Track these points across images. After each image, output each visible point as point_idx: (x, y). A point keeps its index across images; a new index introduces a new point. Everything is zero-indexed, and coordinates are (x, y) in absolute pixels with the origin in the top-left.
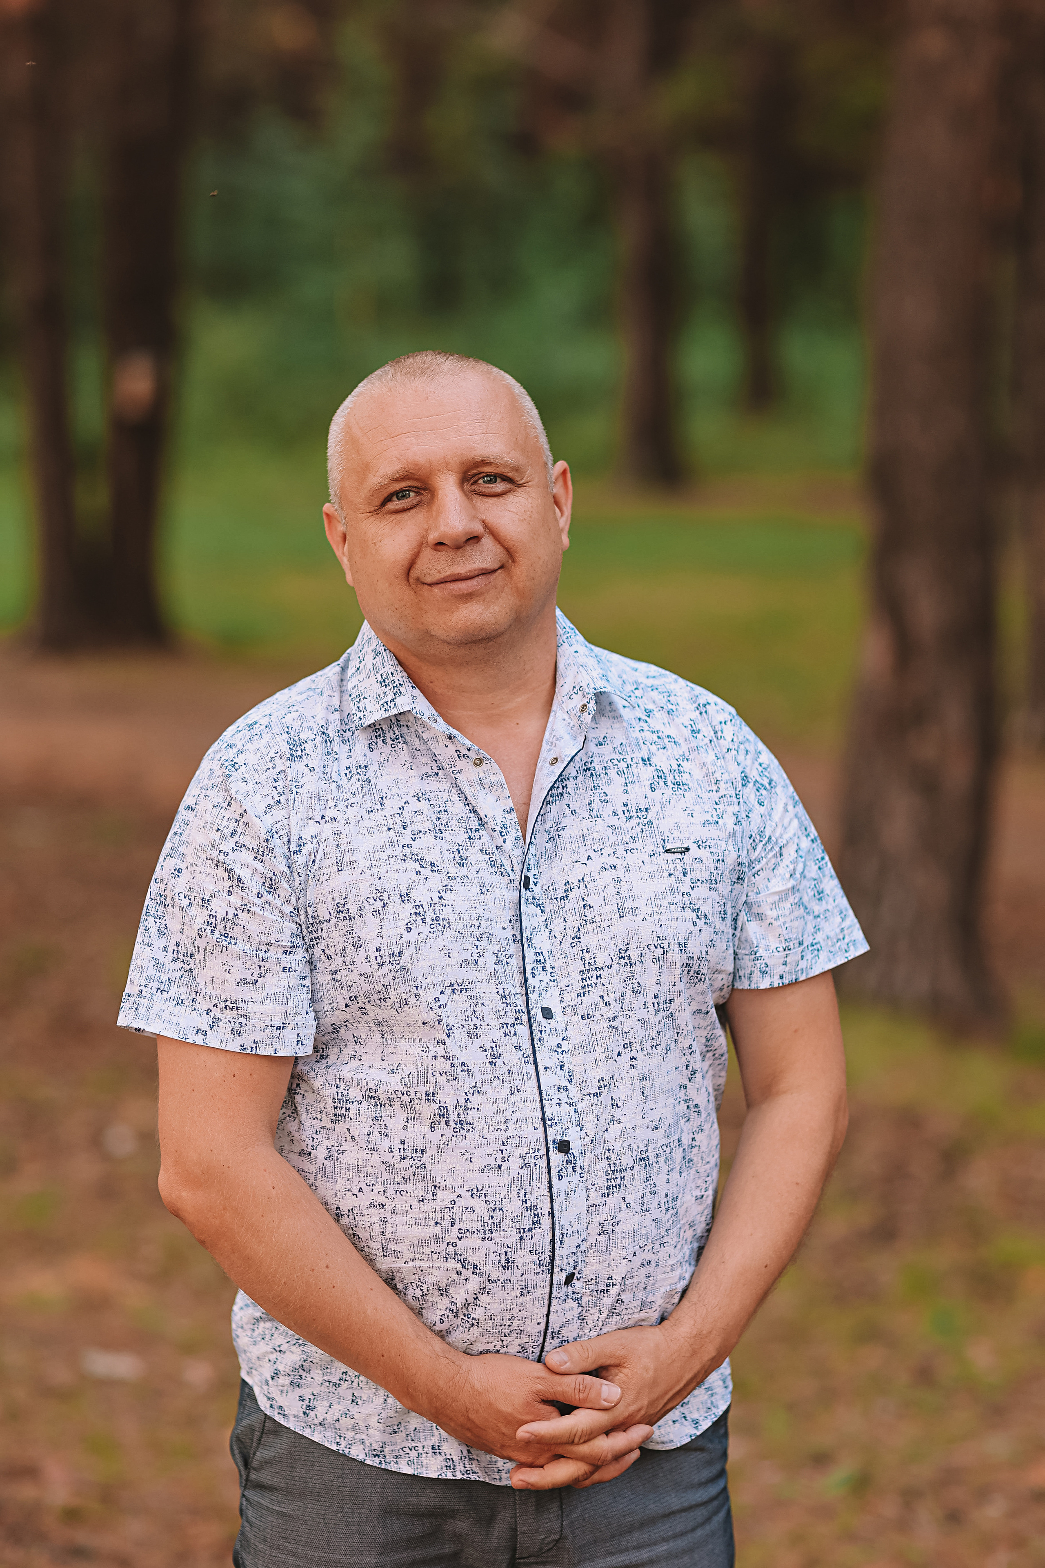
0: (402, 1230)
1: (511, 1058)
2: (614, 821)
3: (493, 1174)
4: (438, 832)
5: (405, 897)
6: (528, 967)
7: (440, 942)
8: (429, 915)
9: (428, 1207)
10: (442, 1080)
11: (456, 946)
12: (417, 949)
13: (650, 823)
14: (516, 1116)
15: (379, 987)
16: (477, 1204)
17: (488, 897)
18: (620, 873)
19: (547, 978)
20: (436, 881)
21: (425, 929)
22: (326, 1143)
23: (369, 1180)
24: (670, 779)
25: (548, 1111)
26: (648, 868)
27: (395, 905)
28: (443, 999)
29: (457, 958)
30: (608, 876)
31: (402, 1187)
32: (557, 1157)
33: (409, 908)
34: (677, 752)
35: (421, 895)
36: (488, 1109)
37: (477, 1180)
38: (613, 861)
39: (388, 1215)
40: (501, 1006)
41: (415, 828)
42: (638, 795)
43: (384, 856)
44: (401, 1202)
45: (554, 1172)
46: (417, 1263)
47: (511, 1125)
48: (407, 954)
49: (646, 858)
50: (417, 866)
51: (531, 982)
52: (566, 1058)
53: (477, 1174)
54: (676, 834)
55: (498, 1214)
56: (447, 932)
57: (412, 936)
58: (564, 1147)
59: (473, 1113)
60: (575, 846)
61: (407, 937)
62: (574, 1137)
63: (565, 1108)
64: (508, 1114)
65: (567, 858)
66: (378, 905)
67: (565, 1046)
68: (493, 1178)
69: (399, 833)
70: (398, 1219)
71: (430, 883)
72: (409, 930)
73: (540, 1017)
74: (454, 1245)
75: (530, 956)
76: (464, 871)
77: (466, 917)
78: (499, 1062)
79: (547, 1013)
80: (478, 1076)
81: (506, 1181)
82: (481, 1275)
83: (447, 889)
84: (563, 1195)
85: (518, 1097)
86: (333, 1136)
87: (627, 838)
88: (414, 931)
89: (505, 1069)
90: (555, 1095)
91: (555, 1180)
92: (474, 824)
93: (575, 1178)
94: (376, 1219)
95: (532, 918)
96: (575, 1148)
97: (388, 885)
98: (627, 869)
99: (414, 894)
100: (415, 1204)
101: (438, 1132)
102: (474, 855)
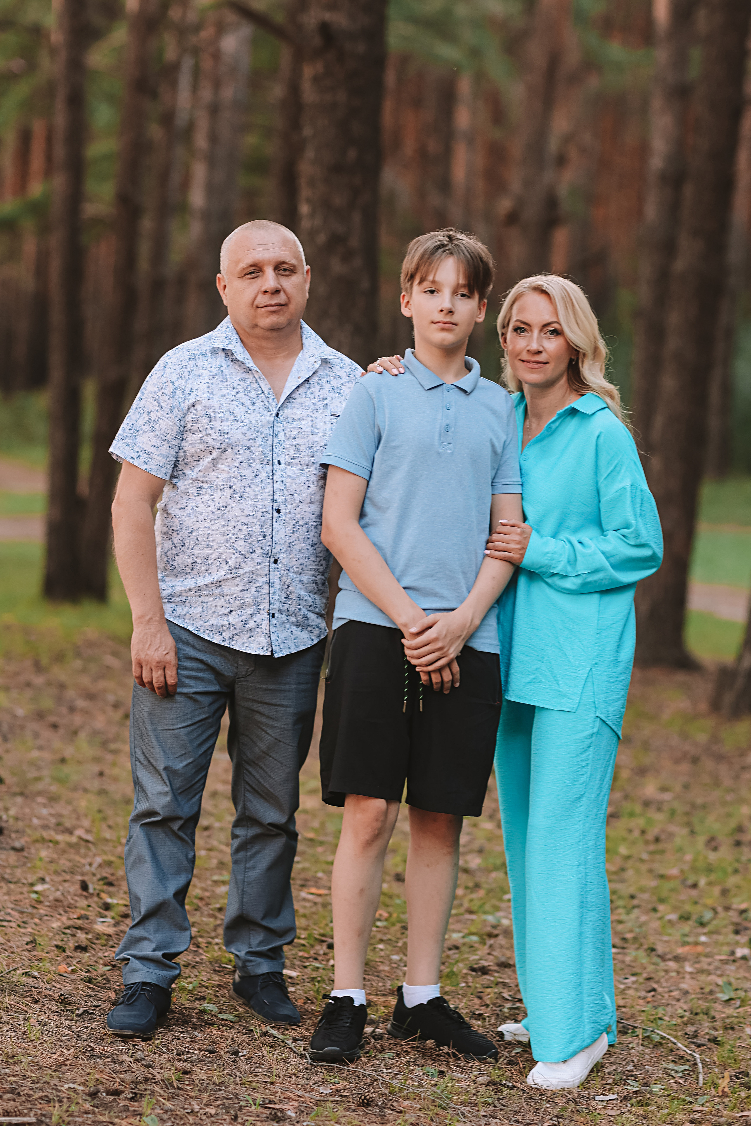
0: (215, 537)
1: (263, 476)
2: (314, 400)
3: (250, 517)
4: (246, 393)
5: (231, 413)
6: (274, 445)
7: (243, 430)
8: (240, 421)
9: (225, 528)
10: (236, 481)
11: (248, 433)
12: (234, 432)
13: (327, 404)
14: (262, 497)
15: (218, 444)
16: (244, 528)
17: (262, 418)
18: (313, 419)
19: (281, 450)
20: (244, 410)
21: (238, 425)
22: (191, 504)
23: (205, 518)
24: (336, 390)
25: (275, 497)
26: (324, 419)
27: (227, 415)
28: (241, 451)
29: (248, 437)
30: (309, 419)
31: (216, 521)
32: (276, 515)
33: (232, 417)
34: (341, 382)
35: (237, 413)
36: (252, 494)
37: (244, 519)
38: (311, 414)
39: (210, 531)
40: (262, 457)
41: (237, 390)
42: (324, 393)
43: (225, 398)
44: (215, 527)
45: (274, 520)
46: (218, 551)
47: (260, 500)
48: (230, 433)
49: (324, 416)
50: (237, 403)
51: (275, 450)
52: (284, 479)
53: (245, 517)
54: (336, 410)
55: (250, 532)
56: (246, 427)
57: (233, 427)
58: (278, 511)
59: (246, 494)
60: (298, 406)
61: (231, 427)
62: (282, 508)
63: (281, 497)
64: (259, 496)
65: (295, 410)
66: (222, 414)
67: (284, 475)
68: (250, 519)
69: (231, 391)
70: (214, 532)
71: (241, 410)
72: (232, 425)
73: (276, 463)
74: (233, 543)
75: (276, 440)
76: (254, 408)
77: (253, 423)
78: (258, 477)
79: (279, 463)
80: (250, 481)
81: (255, 521)
82: (242, 555)
83: (247, 413)
84: (277, 529)
85: (264, 490)
86: (194, 501)
87: (318, 408)
88: (234, 426)
89: (260, 480)
90: (279, 492)
91: (274, 523)
92: (260, 392)
93: (282, 524)
94: (206, 533)
95: (278, 428)
96: (283, 512)
97: (226, 408)
98: (316, 419)
99: (235, 413)
100: (220, 527)
101: (232, 500)
102: (258, 402)
